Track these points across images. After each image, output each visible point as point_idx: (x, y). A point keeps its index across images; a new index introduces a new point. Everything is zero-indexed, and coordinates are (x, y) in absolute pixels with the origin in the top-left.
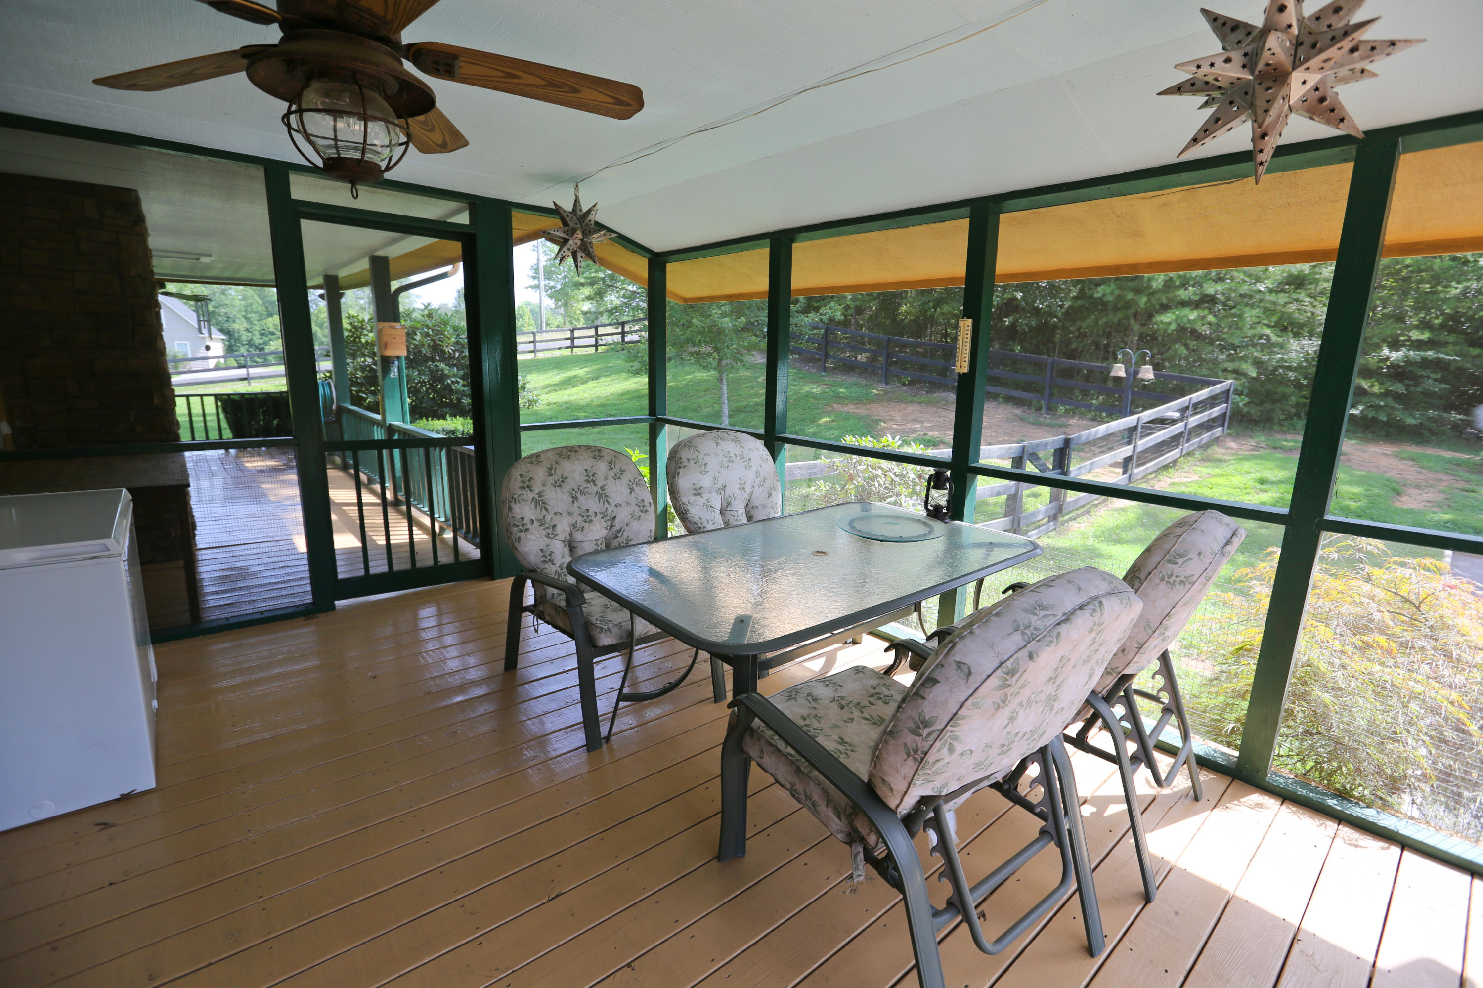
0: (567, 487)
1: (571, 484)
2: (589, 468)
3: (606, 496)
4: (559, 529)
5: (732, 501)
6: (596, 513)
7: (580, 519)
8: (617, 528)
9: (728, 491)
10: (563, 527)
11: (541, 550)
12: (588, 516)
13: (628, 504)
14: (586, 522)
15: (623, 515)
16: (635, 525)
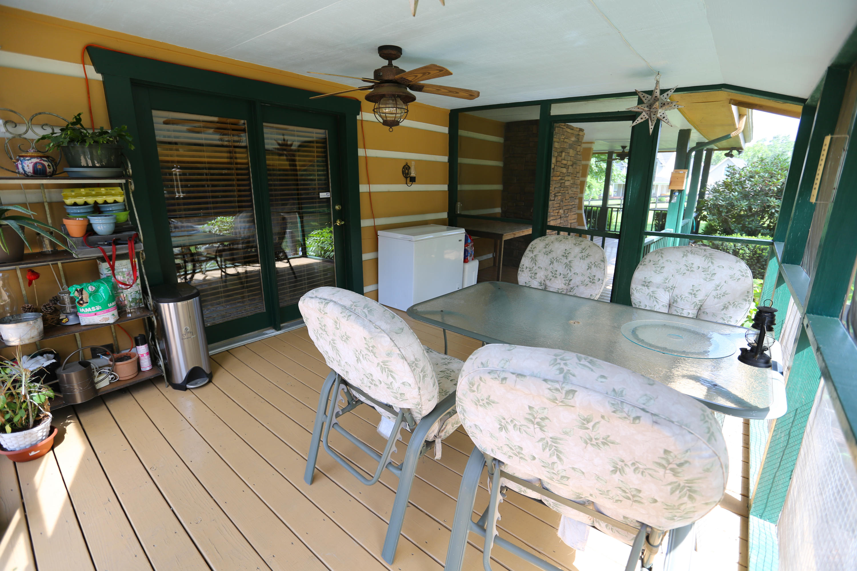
0: (551, 256)
1: (553, 255)
2: (568, 249)
3: (571, 267)
4: (538, 276)
5: (679, 300)
6: (561, 274)
7: (551, 274)
8: (571, 286)
9: (677, 292)
10: (541, 275)
11: (525, 283)
12: (555, 274)
13: (582, 275)
14: (553, 277)
15: (576, 280)
16: (582, 288)
